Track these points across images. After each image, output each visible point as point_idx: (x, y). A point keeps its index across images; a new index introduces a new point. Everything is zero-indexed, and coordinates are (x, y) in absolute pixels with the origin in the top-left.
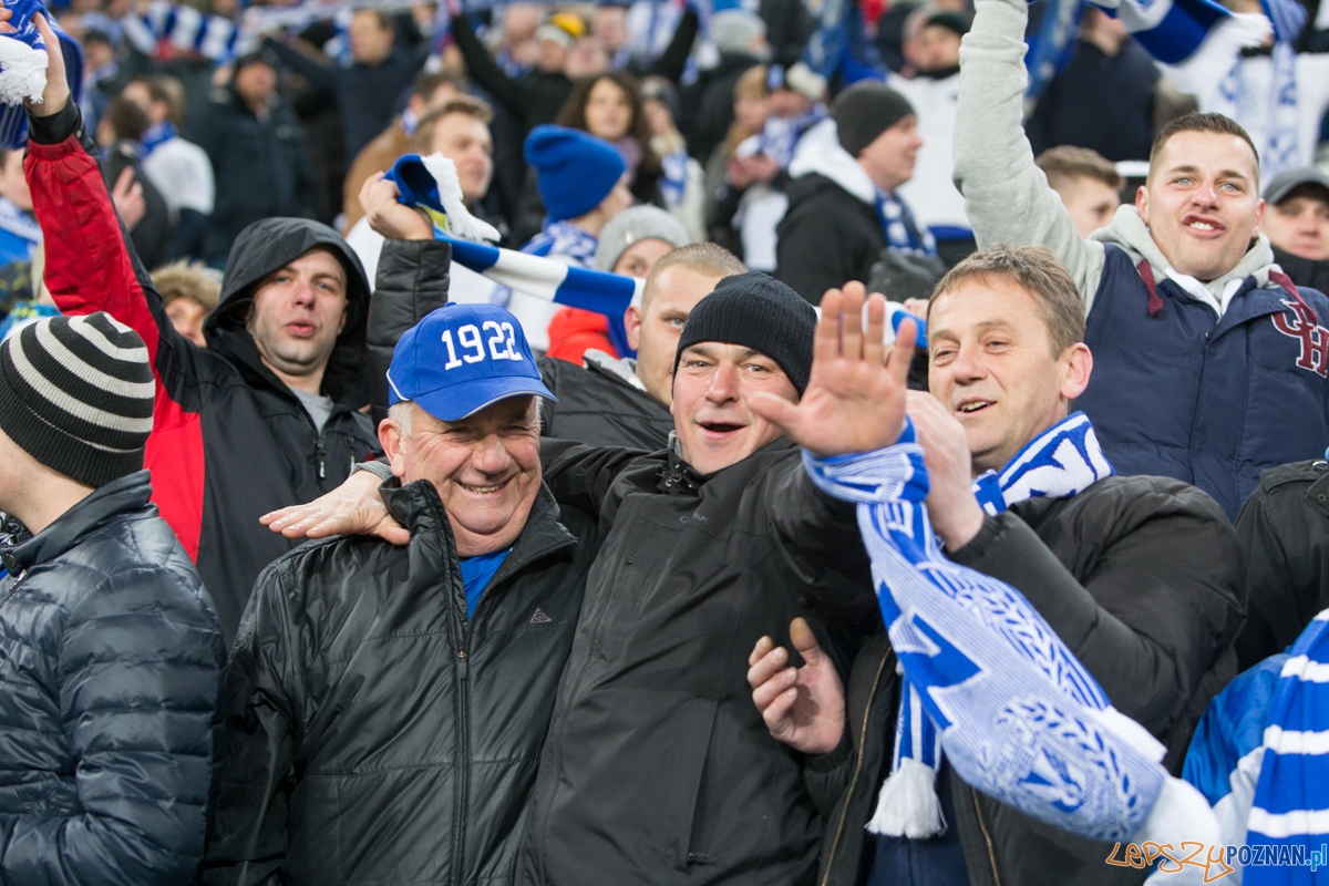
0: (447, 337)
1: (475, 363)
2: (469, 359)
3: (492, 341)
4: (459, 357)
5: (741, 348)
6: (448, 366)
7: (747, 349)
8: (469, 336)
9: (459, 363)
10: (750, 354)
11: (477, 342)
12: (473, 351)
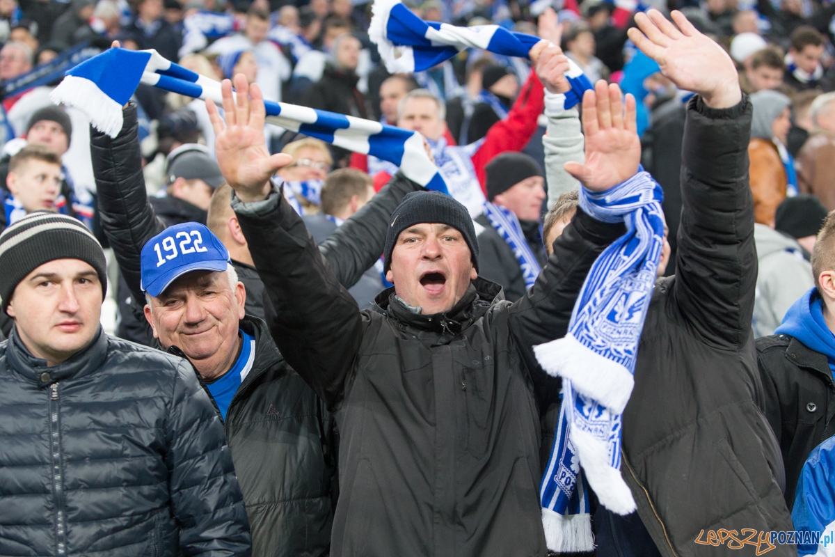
0: (157, 248)
1: (173, 259)
2: (169, 257)
3: (182, 244)
4: (164, 257)
5: (440, 225)
6: (159, 265)
7: (445, 225)
8: (169, 244)
9: (164, 261)
10: (446, 229)
11: (173, 246)
12: (171, 252)
